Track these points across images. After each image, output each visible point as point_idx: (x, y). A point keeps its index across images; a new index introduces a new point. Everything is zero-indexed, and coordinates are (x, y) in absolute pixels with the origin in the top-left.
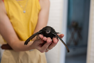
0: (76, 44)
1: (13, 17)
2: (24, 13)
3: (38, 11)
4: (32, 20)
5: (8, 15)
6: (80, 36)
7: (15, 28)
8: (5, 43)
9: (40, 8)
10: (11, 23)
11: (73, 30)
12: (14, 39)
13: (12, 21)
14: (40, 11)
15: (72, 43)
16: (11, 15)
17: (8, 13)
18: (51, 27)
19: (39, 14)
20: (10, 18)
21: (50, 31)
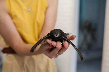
0: (89, 47)
1: (16, 16)
2: (29, 11)
3: (44, 9)
4: (37, 19)
5: (10, 14)
6: (94, 38)
7: (19, 29)
8: (7, 46)
9: (46, 6)
10: (14, 23)
11: (85, 31)
12: (18, 42)
13: (15, 21)
14: (47, 8)
15: (85, 47)
16: (13, 14)
17: (10, 11)
18: (60, 29)
19: (45, 13)
20: (12, 18)
21: (58, 34)
